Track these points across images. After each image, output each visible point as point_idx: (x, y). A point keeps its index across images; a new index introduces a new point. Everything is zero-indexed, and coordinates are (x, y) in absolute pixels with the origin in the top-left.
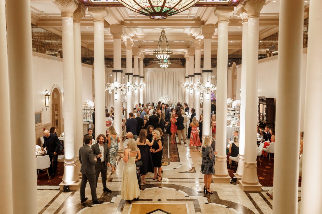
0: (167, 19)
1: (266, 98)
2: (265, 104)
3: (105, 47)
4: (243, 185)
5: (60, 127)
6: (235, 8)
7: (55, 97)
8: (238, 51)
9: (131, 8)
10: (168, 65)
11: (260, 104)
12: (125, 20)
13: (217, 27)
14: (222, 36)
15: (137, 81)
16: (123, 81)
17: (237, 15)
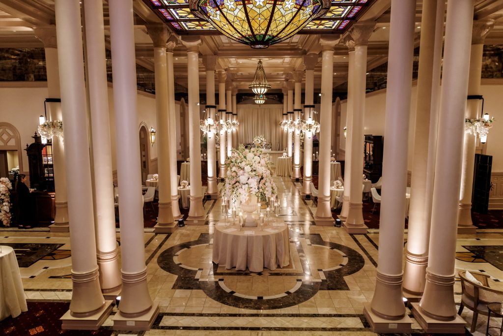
0: (269, 47)
1: (374, 136)
2: (372, 142)
3: (200, 81)
4: (348, 227)
5: (148, 169)
6: (341, 35)
7: (143, 136)
8: (343, 84)
9: (231, 37)
10: (264, 101)
11: (366, 142)
12: (219, 50)
13: (321, 57)
14: (326, 67)
15: (230, 119)
16: (217, 119)
17: (342, 44)
